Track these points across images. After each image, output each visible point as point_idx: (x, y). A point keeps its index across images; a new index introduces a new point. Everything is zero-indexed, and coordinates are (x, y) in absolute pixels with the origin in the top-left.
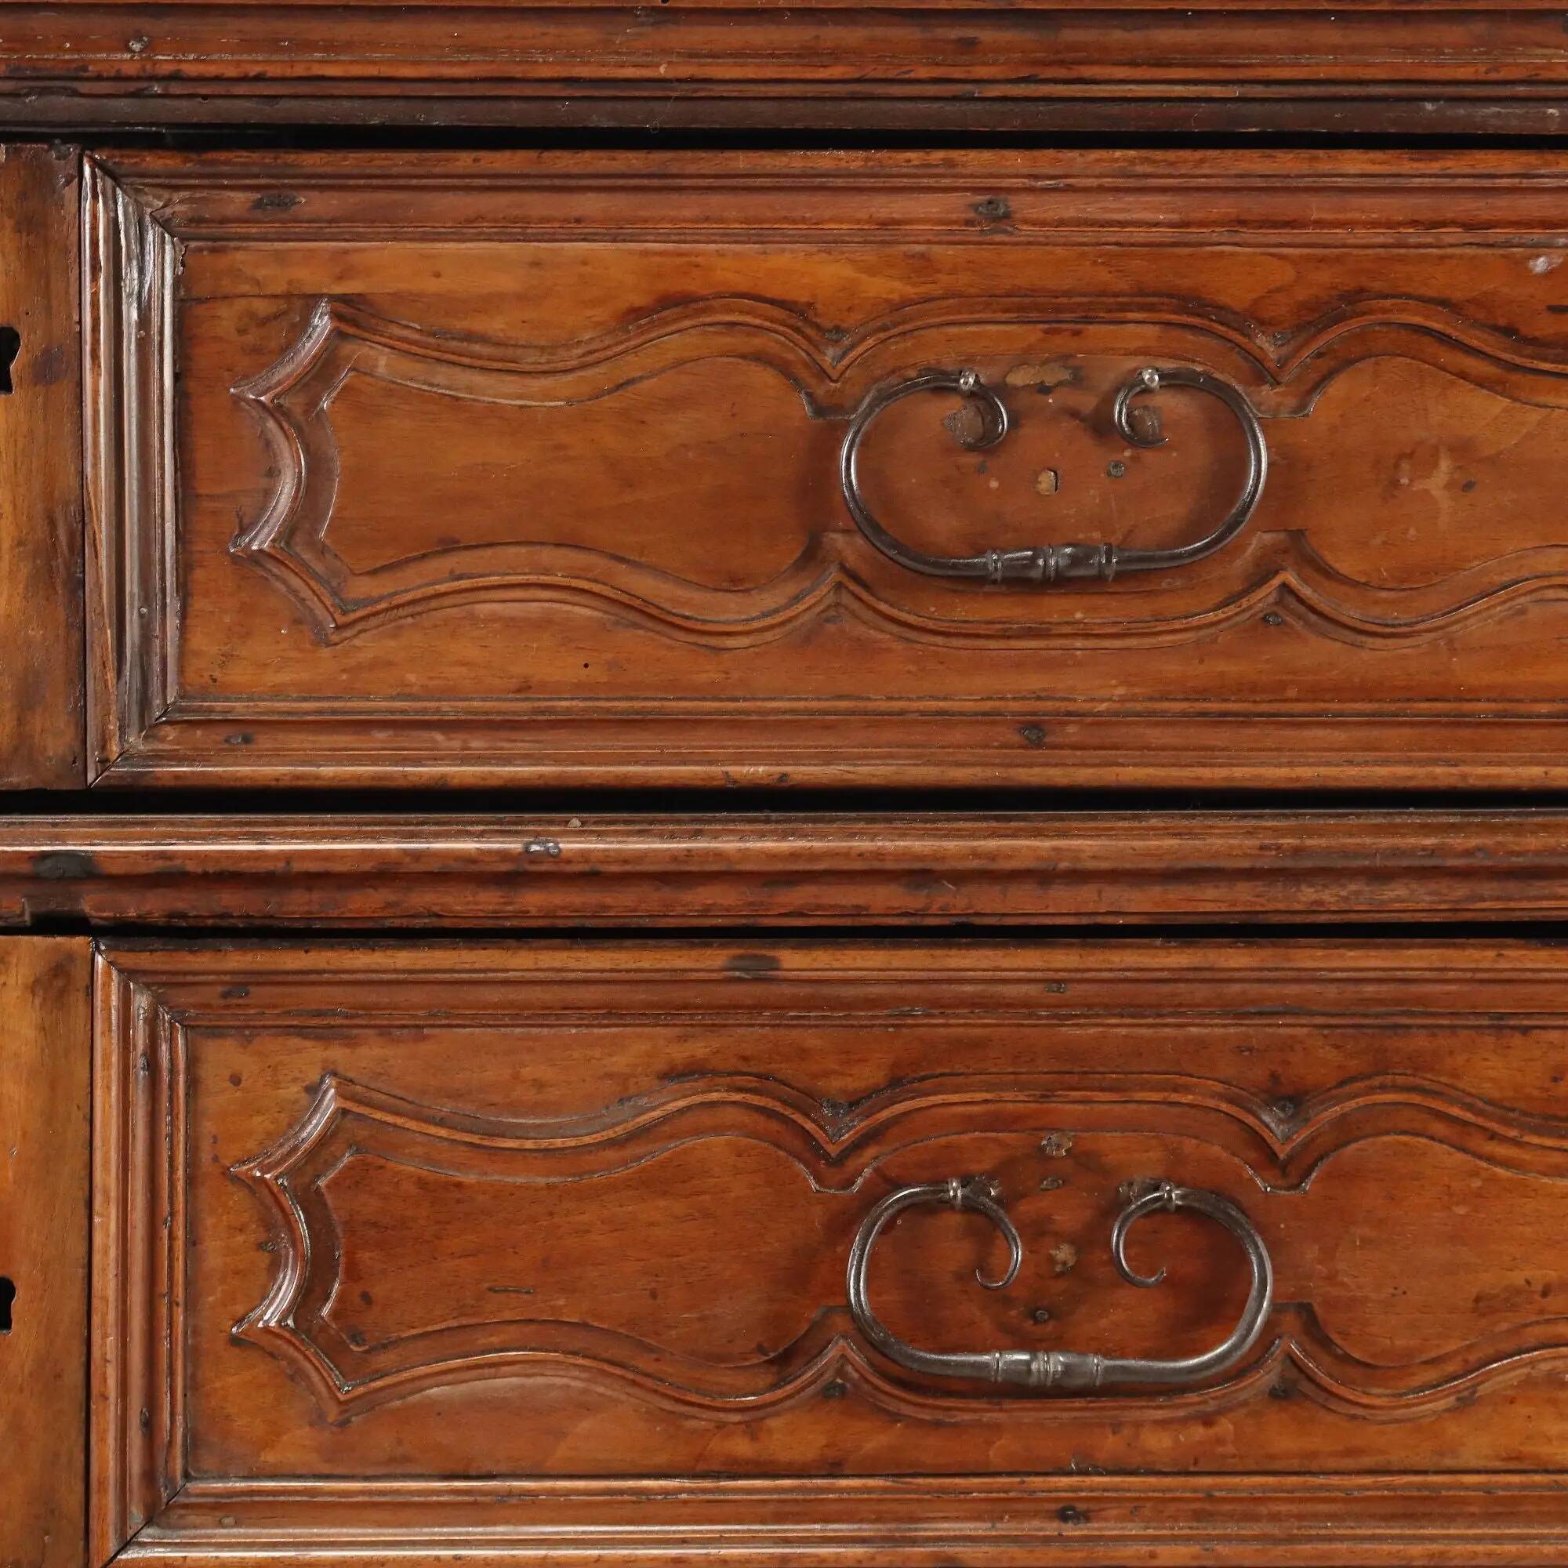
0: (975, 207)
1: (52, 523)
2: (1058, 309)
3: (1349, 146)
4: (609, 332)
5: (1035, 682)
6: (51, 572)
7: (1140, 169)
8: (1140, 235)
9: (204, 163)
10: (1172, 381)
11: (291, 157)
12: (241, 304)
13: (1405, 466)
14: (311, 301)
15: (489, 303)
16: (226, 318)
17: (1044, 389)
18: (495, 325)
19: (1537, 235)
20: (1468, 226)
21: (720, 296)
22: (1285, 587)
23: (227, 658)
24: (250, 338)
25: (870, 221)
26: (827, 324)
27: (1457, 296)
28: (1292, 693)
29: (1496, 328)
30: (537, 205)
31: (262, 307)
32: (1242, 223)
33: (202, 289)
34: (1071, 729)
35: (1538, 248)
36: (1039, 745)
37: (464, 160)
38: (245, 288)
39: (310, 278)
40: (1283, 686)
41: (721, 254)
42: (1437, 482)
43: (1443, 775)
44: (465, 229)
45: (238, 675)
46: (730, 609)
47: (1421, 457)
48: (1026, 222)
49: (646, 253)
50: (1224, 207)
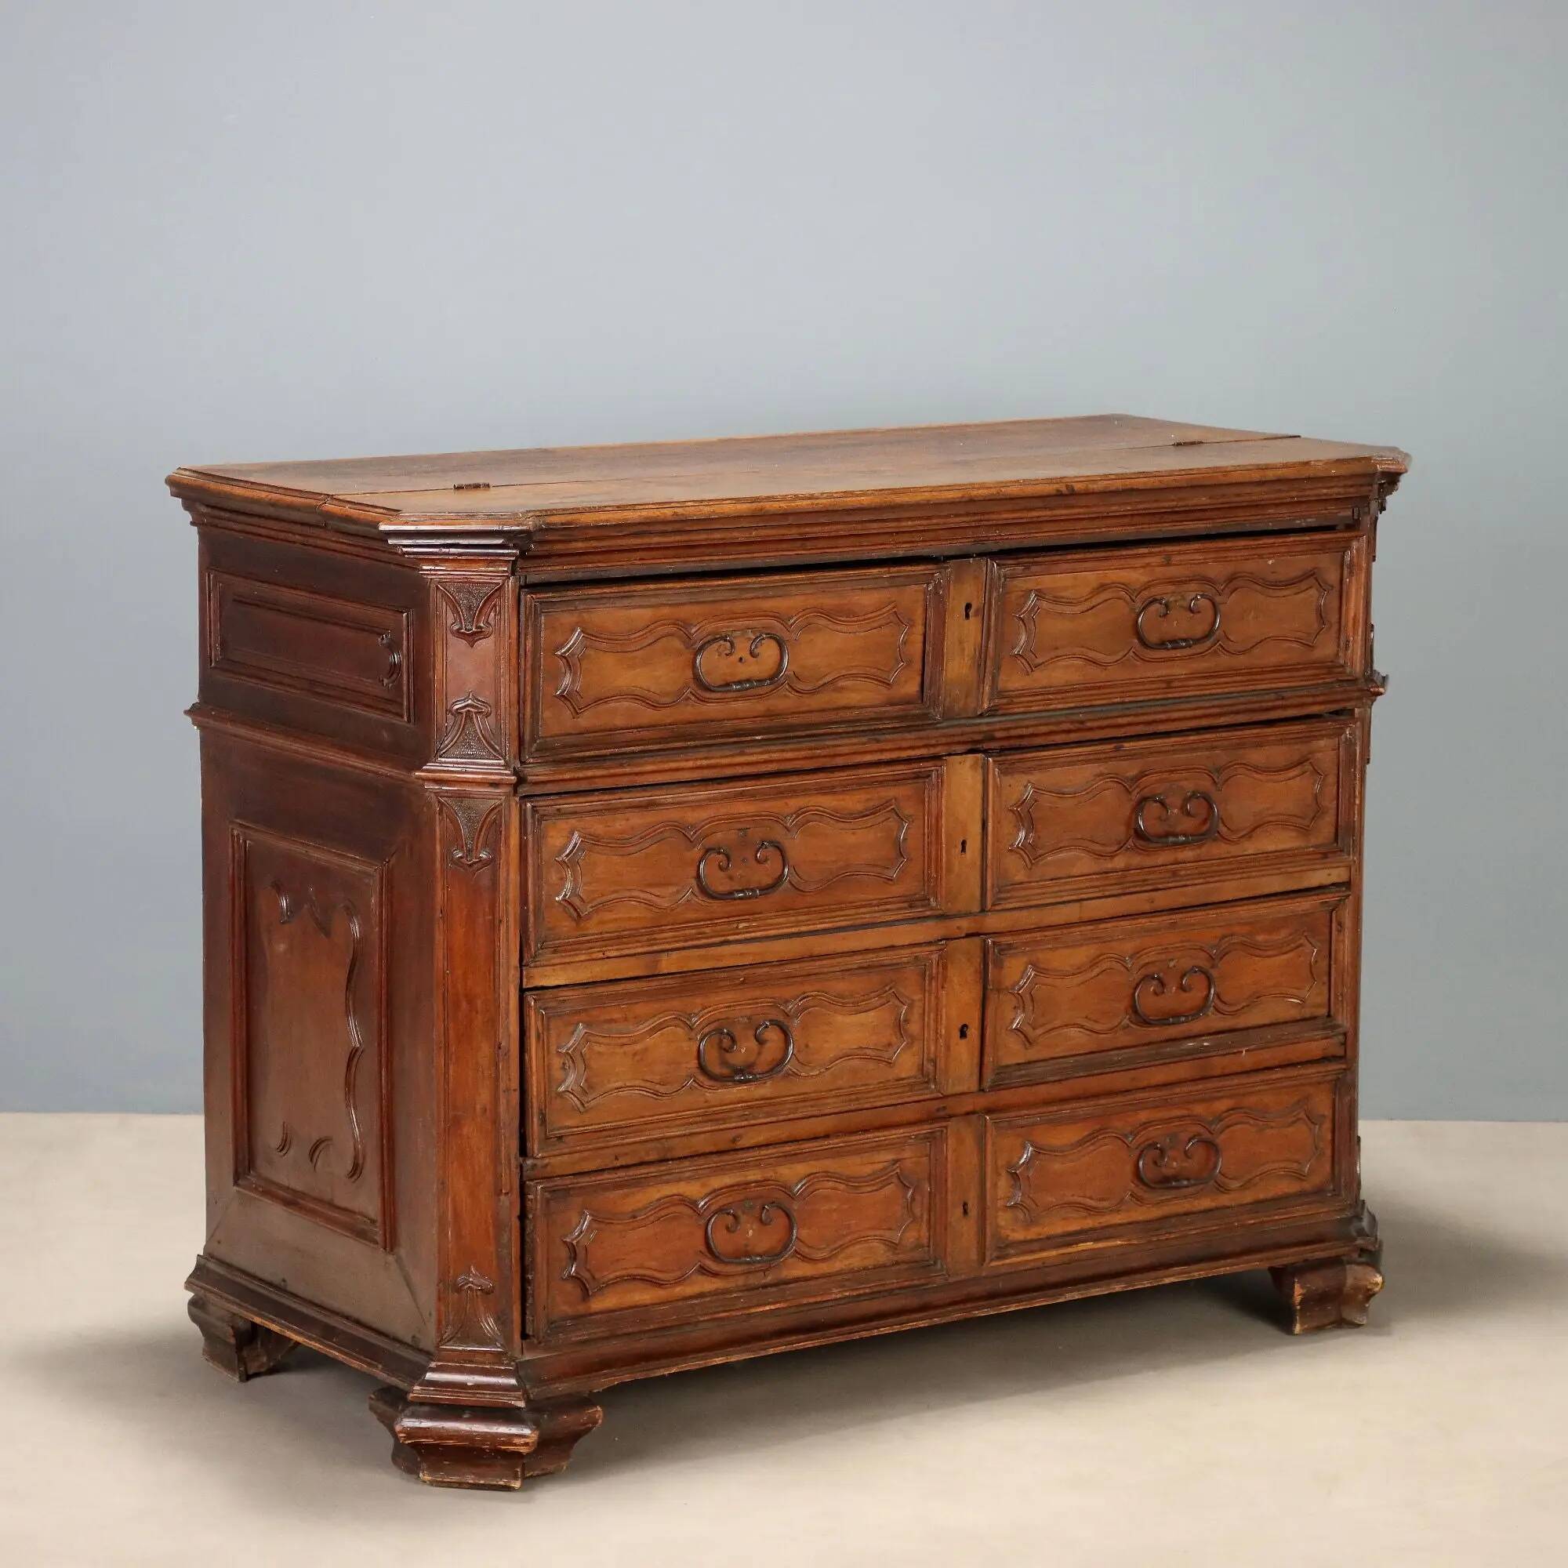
0: (1164, 558)
1: (975, 651)
2: (1179, 582)
3: (1240, 537)
4: (1090, 595)
5: (1168, 672)
6: (974, 664)
8: (1196, 562)
9: (1018, 559)
10: (1203, 596)
11: (1036, 558)
12: (1017, 593)
13: (1245, 613)
14: (1031, 591)
15: (1063, 589)
16: (1013, 597)
17: (1176, 601)
18: (1066, 594)
19: (1271, 556)
20: (1259, 555)
21: (1112, 584)
22: (1220, 644)
23: (1007, 682)
24: (1017, 602)
25: (1144, 563)
26: (1132, 588)
27: (1253, 572)
29: (1261, 579)
30: (1080, 565)
31: (1021, 593)
32: (1217, 558)
33: (1009, 590)
35: (1270, 559)
38: (1018, 589)
39: (1030, 586)
40: (1218, 669)
41: (1112, 574)
42: (1251, 616)
44: (1065, 571)
45: (1010, 686)
47: (1248, 611)
48: (1174, 561)
49: (1098, 575)
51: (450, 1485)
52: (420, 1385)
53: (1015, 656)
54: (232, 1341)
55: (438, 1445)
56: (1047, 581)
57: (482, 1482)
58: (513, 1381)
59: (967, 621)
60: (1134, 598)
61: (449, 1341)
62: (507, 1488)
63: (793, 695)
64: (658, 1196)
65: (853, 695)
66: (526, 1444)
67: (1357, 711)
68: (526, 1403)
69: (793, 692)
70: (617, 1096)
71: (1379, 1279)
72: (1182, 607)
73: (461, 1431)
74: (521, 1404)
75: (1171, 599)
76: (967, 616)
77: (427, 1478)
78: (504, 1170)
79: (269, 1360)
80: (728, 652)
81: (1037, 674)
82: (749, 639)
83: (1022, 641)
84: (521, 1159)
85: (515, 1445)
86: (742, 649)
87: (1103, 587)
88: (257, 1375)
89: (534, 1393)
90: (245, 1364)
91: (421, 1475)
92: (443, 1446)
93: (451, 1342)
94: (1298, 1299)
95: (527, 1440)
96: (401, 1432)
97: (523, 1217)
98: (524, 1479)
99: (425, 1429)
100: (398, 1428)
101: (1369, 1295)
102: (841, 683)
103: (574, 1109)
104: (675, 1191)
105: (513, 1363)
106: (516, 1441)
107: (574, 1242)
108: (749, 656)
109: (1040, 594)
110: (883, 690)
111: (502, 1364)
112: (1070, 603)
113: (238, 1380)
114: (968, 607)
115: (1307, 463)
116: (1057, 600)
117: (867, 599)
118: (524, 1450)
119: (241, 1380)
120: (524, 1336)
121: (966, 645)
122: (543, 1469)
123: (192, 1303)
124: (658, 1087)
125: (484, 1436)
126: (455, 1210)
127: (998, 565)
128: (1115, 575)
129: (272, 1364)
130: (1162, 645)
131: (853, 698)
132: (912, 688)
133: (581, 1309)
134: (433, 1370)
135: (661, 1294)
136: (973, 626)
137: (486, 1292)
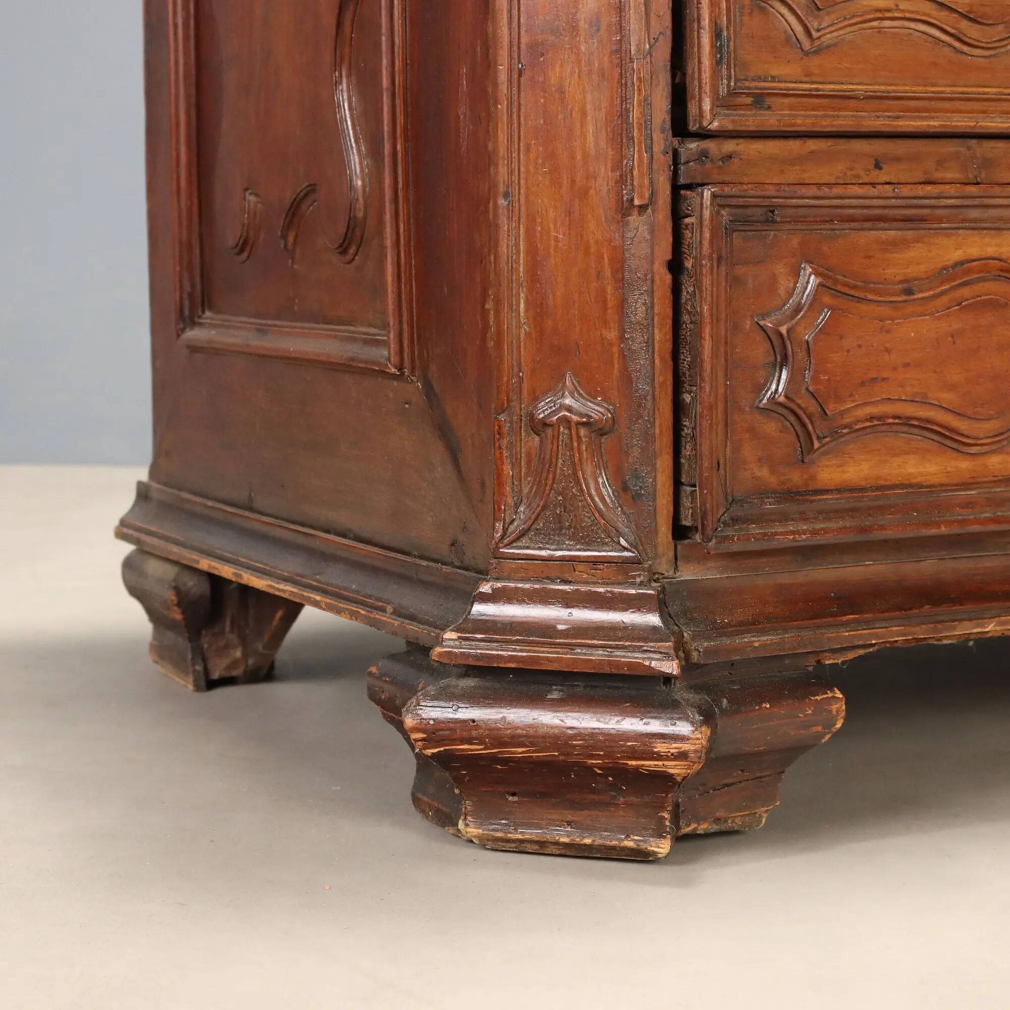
51: (520, 848)
52: (457, 630)
54: (177, 615)
55: (494, 759)
57: (588, 841)
58: (653, 619)
61: (518, 539)
62: (642, 857)
64: (957, 255)
66: (682, 756)
68: (683, 669)
70: (879, 30)
73: (543, 725)
74: (671, 667)
77: (473, 831)
78: (637, 156)
79: (245, 655)
84: (676, 141)
85: (659, 757)
88: (227, 681)
89: (699, 649)
90: (205, 660)
91: (461, 825)
92: (505, 761)
93: (524, 541)
95: (685, 747)
96: (416, 729)
97: (675, 266)
98: (680, 839)
99: (464, 721)
100: (409, 721)
103: (790, 40)
104: (991, 251)
105: (654, 584)
106: (660, 747)
107: (783, 330)
111: (633, 585)
113: (191, 687)
118: (676, 769)
119: (198, 688)
120: (680, 532)
122: (718, 820)
123: (129, 566)
124: (964, 24)
125: (592, 739)
126: (532, 251)
129: (251, 661)
133: (796, 477)
134: (485, 598)
135: (963, 465)
137: (598, 430)
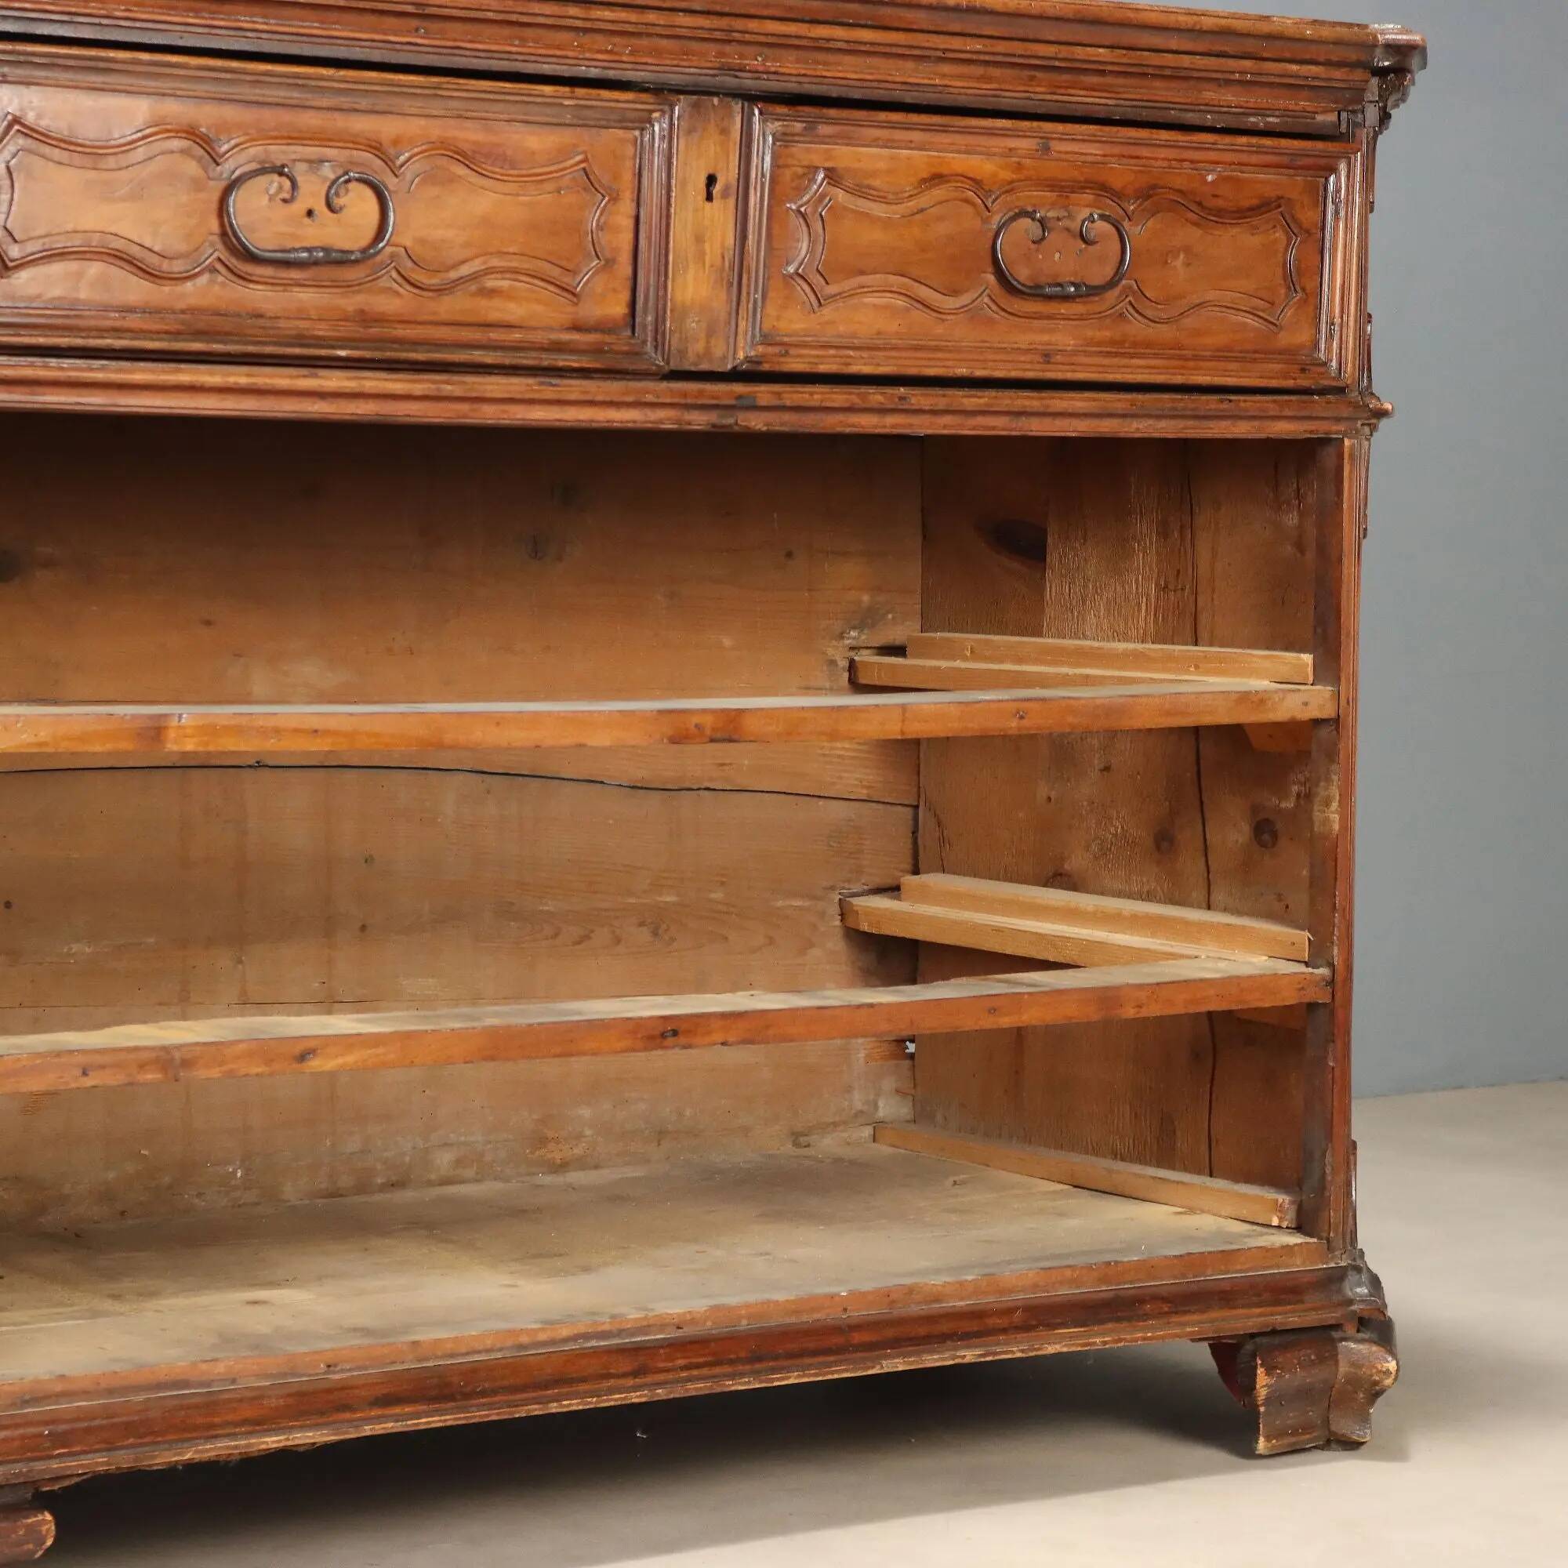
0: (1039, 144)
1: (723, 257)
2: (1062, 187)
3: (1161, 129)
4: (915, 188)
5: (1046, 338)
6: (722, 279)
7: (1099, 134)
8: (1090, 159)
9: (797, 111)
10: (1102, 217)
11: (825, 111)
12: (794, 169)
13: (1170, 255)
14: (817, 168)
15: (874, 174)
16: (788, 174)
17: (1059, 219)
18: (877, 183)
19: (1212, 167)
20: (1192, 162)
21: (952, 175)
22: (1130, 301)
23: (778, 318)
24: (794, 185)
25: (1005, 147)
26: (987, 188)
27: (1183, 188)
28: (1127, 345)
29: (1195, 202)
30: (899, 135)
31: (800, 171)
32: (1124, 156)
33: (781, 162)
34: (1058, 357)
35: (1210, 171)
36: (1049, 362)
37: (882, 116)
38: (795, 162)
39: (816, 159)
40: (1124, 342)
41: (953, 158)
42: (1179, 262)
43: (1178, 379)
44: (875, 143)
45: (783, 325)
46: (951, 303)
47: (1174, 252)
48: (1055, 151)
49: (929, 156)
50: (1117, 150)
53: (791, 276)
56: (844, 156)
59: (708, 205)
60: (989, 204)
63: (405, 290)
65: (512, 306)
67: (1347, 442)
69: (408, 287)
71: (1392, 1365)
72: (1068, 230)
75: (1050, 214)
76: (709, 197)
80: (286, 196)
81: (827, 313)
82: (325, 179)
83: (803, 252)
86: (312, 191)
87: (937, 179)
94: (1262, 1393)
101: (1375, 1393)
102: (491, 283)
108: (325, 210)
109: (832, 176)
110: (563, 300)
112: (882, 199)
114: (711, 180)
115: (1267, 18)
116: (861, 191)
117: (536, 141)
121: (707, 246)
127: (761, 113)
128: (960, 162)
130: (1035, 292)
131: (514, 311)
132: (617, 308)
136: (720, 216)
